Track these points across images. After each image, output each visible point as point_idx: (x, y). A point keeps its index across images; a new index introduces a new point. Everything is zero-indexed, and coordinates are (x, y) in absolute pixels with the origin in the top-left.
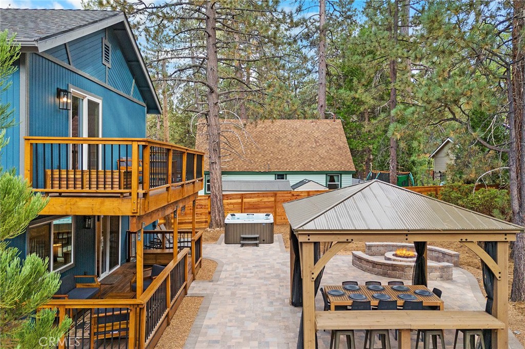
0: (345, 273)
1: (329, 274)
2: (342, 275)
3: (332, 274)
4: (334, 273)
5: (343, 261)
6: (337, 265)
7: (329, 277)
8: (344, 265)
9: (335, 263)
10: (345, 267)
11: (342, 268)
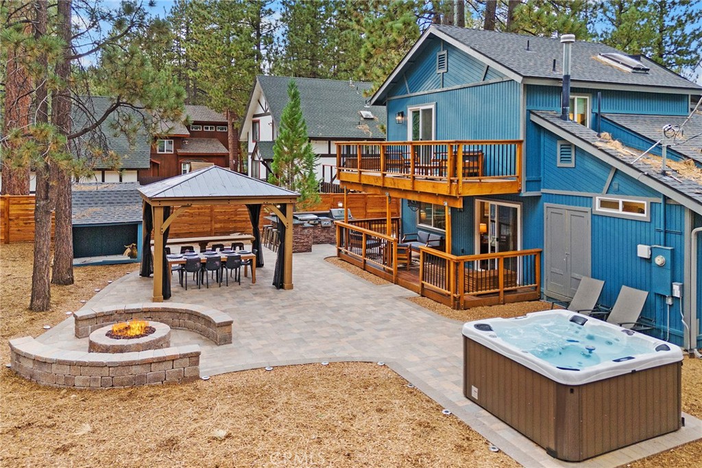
0: (244, 326)
1: (267, 322)
2: (248, 322)
3: (262, 322)
4: (260, 324)
5: (250, 351)
6: (259, 338)
7: (265, 317)
8: (246, 341)
9: (264, 342)
10: (244, 338)
11: (249, 334)
